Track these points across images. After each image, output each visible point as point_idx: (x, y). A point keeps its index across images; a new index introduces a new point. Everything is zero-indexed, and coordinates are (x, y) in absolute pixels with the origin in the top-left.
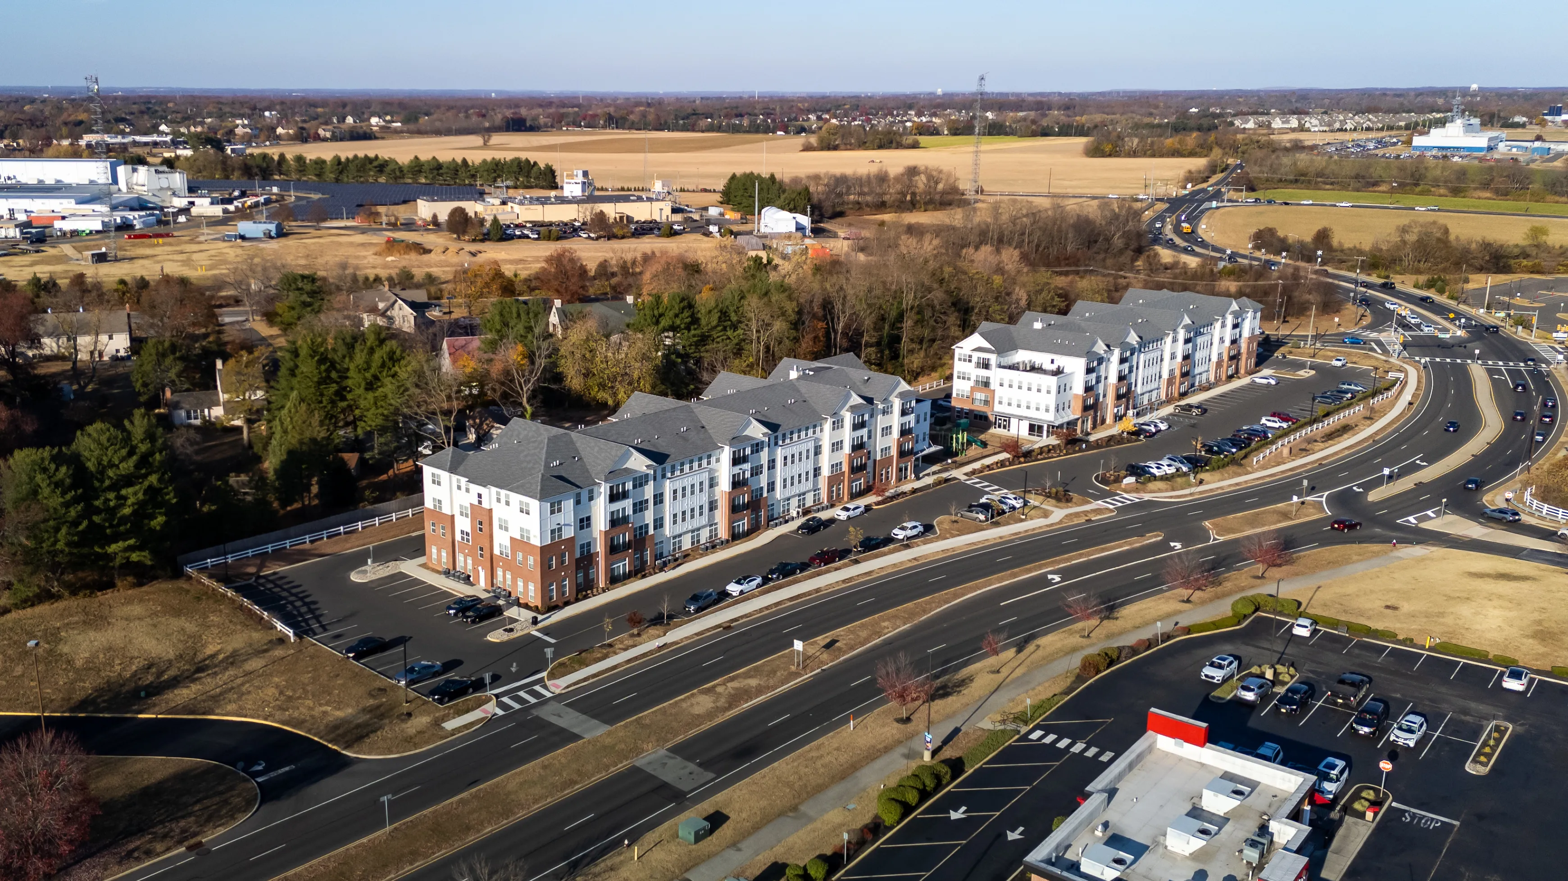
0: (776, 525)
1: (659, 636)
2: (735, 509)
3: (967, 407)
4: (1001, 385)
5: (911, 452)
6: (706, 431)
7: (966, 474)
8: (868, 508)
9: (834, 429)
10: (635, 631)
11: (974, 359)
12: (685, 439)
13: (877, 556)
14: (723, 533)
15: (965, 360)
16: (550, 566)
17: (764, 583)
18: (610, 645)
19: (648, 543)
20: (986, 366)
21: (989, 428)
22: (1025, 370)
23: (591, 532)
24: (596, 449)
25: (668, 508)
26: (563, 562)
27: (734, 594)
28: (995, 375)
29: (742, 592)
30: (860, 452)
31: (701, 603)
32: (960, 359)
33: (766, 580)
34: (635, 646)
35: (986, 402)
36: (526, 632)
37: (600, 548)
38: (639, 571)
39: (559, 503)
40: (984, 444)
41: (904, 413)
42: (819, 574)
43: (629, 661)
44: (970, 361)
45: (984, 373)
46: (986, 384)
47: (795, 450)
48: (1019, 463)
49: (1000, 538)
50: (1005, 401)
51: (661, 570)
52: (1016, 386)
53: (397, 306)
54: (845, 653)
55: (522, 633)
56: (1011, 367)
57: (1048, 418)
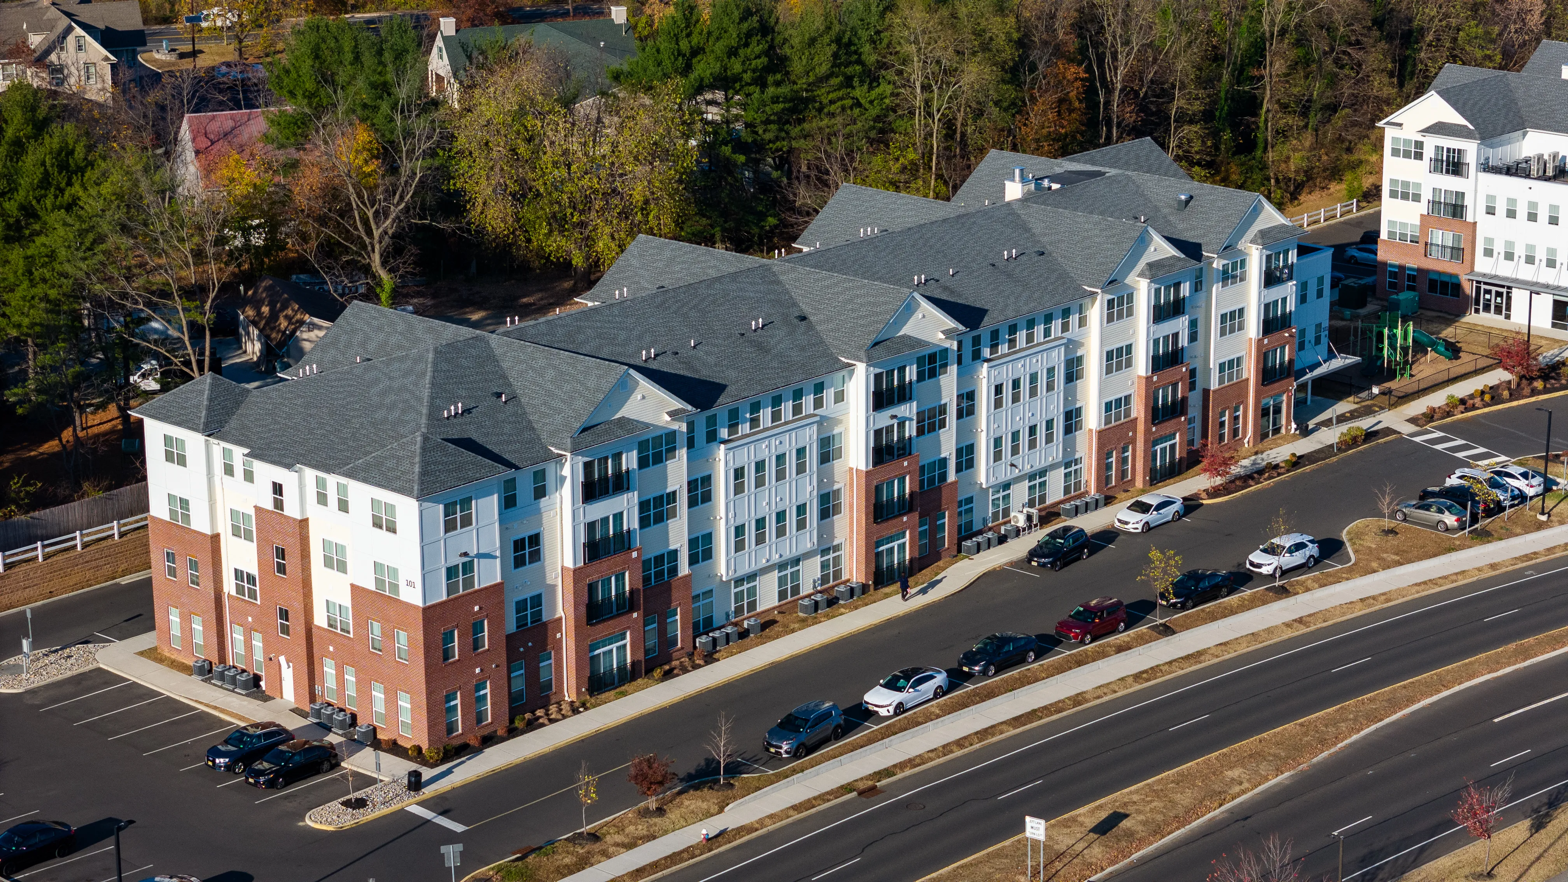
0: (979, 548)
1: (708, 815)
2: (881, 511)
3: (1413, 261)
4: (1491, 211)
5: (1288, 371)
6: (811, 327)
7: (1413, 420)
8: (1191, 504)
9: (1110, 319)
10: (652, 803)
11: (1429, 152)
12: (762, 348)
13: (1213, 617)
14: (854, 569)
15: (1407, 154)
16: (447, 654)
17: (952, 686)
18: (594, 837)
19: (676, 595)
20: (1455, 167)
21: (1462, 313)
22: (1544, 178)
23: (543, 568)
24: (550, 374)
25: (723, 511)
26: (477, 644)
27: (883, 712)
28: (1477, 188)
29: (900, 709)
30: (1171, 374)
31: (805, 735)
32: (1395, 152)
33: (957, 678)
34: (652, 837)
35: (1457, 252)
36: (394, 807)
37: (563, 608)
38: (656, 663)
39: (466, 503)
40: (1453, 350)
41: (1271, 279)
42: (1080, 662)
44: (1419, 156)
45: (1450, 183)
46: (1457, 209)
47: (1021, 369)
48: (1534, 392)
49: (1493, 566)
50: (1499, 248)
51: (710, 658)
52: (1522, 212)
53: (71, 40)
54: (1142, 842)
55: (385, 811)
56: (1512, 170)
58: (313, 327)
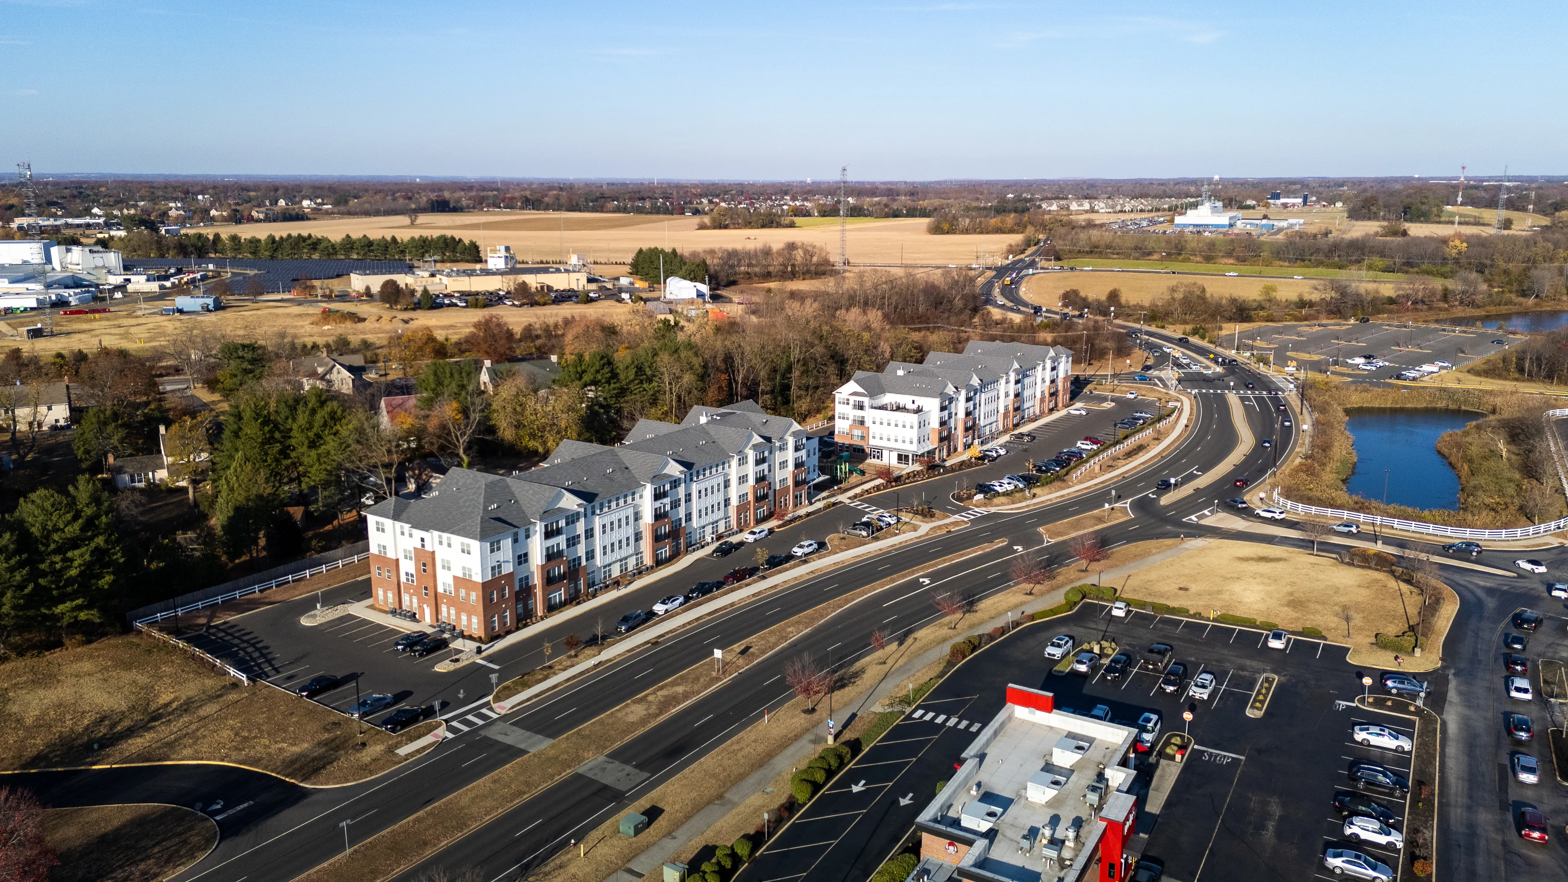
0: (694, 550)
1: (595, 656)
2: (657, 538)
3: (847, 442)
4: (874, 423)
5: (804, 482)
6: (630, 471)
7: (849, 498)
8: (771, 531)
9: (739, 465)
10: (573, 653)
11: (851, 402)
12: (612, 480)
13: (780, 572)
14: (648, 560)
15: (844, 403)
16: (492, 600)
17: (686, 602)
18: (550, 667)
19: (581, 573)
20: (861, 407)
21: (865, 459)
22: (892, 410)
23: (529, 565)
24: (531, 492)
25: (598, 541)
26: (504, 595)
27: (660, 613)
28: (869, 414)
29: (667, 611)
30: (762, 484)
31: (631, 623)
32: (840, 403)
33: (687, 599)
34: (573, 666)
35: (863, 438)
36: (471, 661)
37: (537, 580)
38: (573, 599)
39: (498, 542)
40: (863, 473)
41: (797, 449)
42: (732, 590)
43: (568, 680)
44: (848, 404)
45: (860, 413)
46: (862, 423)
47: (707, 484)
48: (892, 487)
49: (880, 550)
50: (878, 436)
51: (594, 596)
52: (885, 423)
54: (758, 657)
55: (467, 662)
56: (883, 408)
57: (913, 448)
58: (436, 478)
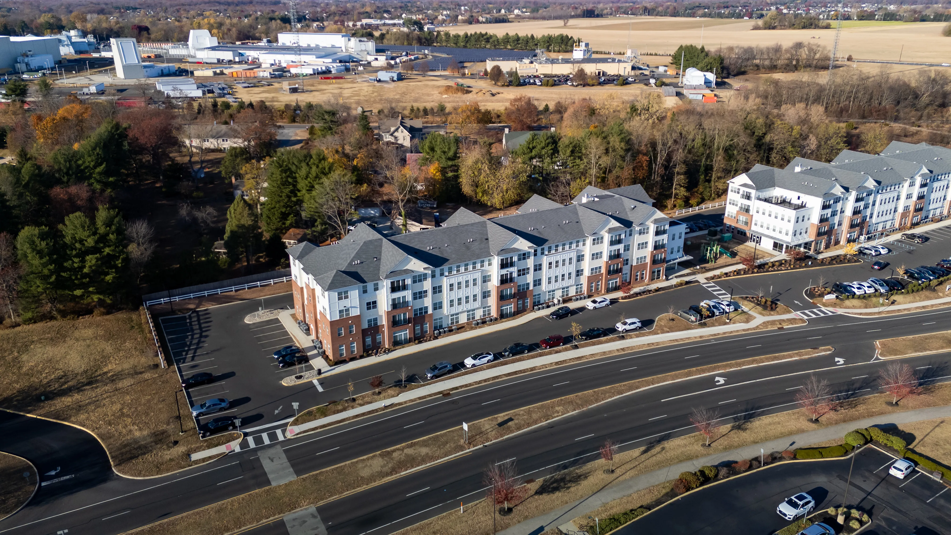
1: (393, 396)
2: (502, 297)
3: (734, 224)
4: (758, 212)
5: (664, 261)
6: (488, 242)
7: (707, 279)
8: (613, 301)
9: (594, 244)
10: (377, 390)
11: (741, 192)
12: (468, 248)
13: (594, 344)
14: (494, 313)
15: (735, 192)
16: (339, 334)
17: (494, 360)
18: (354, 400)
19: (427, 319)
20: (748, 197)
21: (745, 241)
22: (777, 204)
23: (378, 311)
24: (391, 253)
25: (446, 296)
27: (468, 366)
28: (755, 205)
29: (474, 365)
30: (616, 261)
31: (436, 372)
32: (732, 191)
33: (496, 358)
34: (371, 403)
35: (746, 223)
36: (309, 380)
37: (384, 322)
38: (418, 339)
39: (346, 292)
40: (734, 255)
41: (658, 233)
42: (541, 355)
43: (357, 416)
44: (738, 193)
45: (746, 202)
46: (747, 210)
47: (559, 257)
48: (753, 273)
49: (701, 337)
50: (759, 224)
51: (436, 338)
52: (767, 214)
53: (400, 130)
55: (305, 381)
56: (766, 200)
57: (787, 239)
